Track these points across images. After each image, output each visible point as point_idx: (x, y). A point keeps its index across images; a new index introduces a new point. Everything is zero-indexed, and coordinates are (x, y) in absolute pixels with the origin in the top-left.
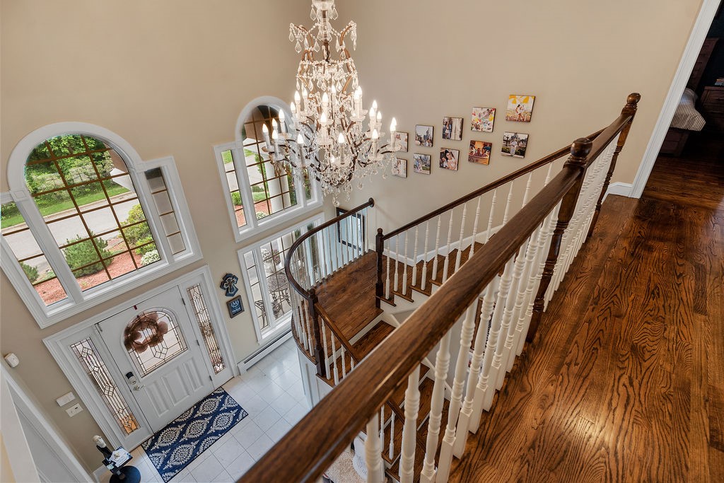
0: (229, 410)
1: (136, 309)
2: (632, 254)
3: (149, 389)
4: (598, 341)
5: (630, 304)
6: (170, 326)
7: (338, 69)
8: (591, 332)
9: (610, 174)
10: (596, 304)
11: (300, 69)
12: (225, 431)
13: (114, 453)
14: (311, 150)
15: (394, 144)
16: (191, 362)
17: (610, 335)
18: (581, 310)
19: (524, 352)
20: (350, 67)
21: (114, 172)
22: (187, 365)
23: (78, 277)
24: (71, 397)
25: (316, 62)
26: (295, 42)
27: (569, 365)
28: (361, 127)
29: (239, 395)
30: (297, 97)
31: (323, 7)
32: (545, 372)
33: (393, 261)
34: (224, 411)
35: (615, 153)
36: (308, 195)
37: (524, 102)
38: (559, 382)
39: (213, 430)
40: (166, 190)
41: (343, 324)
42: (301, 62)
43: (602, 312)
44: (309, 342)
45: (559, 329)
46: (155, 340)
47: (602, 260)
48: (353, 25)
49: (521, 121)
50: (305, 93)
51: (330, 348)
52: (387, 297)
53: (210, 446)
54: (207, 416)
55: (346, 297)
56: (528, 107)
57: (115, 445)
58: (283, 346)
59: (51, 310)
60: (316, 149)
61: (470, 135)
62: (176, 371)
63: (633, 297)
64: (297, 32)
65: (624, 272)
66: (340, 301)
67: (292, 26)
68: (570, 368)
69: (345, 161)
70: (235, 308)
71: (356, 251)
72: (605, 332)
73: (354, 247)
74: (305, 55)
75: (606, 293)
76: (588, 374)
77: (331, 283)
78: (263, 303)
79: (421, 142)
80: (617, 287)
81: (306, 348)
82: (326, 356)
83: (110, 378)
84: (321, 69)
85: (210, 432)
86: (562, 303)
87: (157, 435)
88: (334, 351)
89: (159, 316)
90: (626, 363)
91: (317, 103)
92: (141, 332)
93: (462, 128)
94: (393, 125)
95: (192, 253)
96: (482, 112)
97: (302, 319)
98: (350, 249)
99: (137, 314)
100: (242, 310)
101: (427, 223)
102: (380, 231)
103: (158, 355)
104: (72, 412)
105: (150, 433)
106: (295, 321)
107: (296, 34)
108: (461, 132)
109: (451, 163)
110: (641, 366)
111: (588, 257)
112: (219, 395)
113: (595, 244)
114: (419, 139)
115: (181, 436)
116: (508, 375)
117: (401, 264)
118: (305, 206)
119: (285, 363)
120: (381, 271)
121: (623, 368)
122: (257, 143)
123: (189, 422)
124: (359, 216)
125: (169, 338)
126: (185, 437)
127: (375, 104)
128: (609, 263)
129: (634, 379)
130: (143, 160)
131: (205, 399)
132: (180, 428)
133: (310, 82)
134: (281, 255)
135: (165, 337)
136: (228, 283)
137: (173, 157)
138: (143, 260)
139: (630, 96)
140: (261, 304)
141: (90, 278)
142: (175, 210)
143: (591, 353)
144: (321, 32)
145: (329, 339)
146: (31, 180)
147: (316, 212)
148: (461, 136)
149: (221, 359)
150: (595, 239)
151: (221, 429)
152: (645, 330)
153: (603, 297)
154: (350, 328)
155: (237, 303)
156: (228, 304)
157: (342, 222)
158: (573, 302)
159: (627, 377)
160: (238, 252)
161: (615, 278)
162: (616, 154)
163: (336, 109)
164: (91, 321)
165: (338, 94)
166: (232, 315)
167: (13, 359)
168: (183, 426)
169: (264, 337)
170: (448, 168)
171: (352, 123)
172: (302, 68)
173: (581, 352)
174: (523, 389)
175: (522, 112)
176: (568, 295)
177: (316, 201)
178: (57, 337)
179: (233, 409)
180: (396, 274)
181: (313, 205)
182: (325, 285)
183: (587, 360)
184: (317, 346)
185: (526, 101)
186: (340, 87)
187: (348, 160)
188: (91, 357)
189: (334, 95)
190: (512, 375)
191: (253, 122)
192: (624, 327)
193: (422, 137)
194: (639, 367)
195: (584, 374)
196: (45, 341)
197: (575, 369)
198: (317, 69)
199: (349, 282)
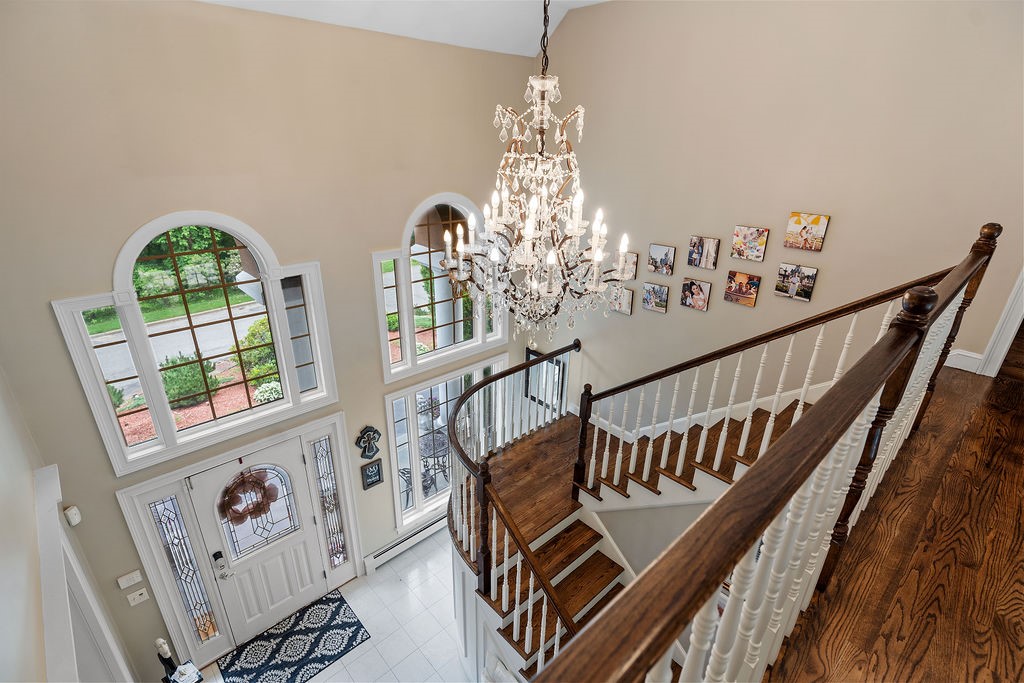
0: (343, 626)
1: (241, 462)
2: (988, 465)
3: (240, 580)
4: (936, 603)
5: (989, 547)
6: (282, 491)
7: (554, 165)
8: (923, 586)
9: (951, 338)
10: (931, 539)
11: (503, 162)
12: (334, 658)
13: (180, 668)
14: (505, 270)
15: (624, 269)
16: (302, 547)
17: (957, 595)
18: (905, 547)
19: (812, 606)
20: (572, 164)
21: (242, 276)
22: (295, 551)
23: (173, 409)
24: (137, 577)
25: (526, 155)
26: (501, 128)
27: (888, 637)
28: (578, 243)
29: (361, 605)
30: (495, 198)
31: (543, 86)
32: (847, 644)
33: (603, 433)
34: (338, 627)
35: (960, 308)
36: (490, 328)
37: (812, 223)
38: (872, 666)
39: (318, 653)
40: (304, 305)
41: (521, 518)
42: (506, 154)
43: (942, 554)
44: (471, 540)
45: (869, 574)
46: (259, 509)
47: (938, 469)
48: (581, 110)
49: (807, 249)
50: (505, 194)
51: (500, 553)
52: (590, 486)
53: (311, 677)
54: (312, 630)
55: (529, 478)
56: (819, 230)
57: (182, 658)
58: (431, 539)
59: (133, 453)
60: (513, 268)
61: (728, 263)
62: (279, 558)
63: (992, 535)
64: (504, 115)
65: (975, 492)
66: (521, 483)
67: (499, 108)
68: (890, 644)
69: (554, 289)
70: (371, 476)
71: (548, 411)
72: (947, 589)
73: (547, 406)
74: (512, 145)
75: (946, 524)
76: (922, 658)
77: (510, 455)
78: (409, 473)
79: (656, 267)
80: (965, 516)
81: (465, 548)
82: (494, 565)
83: (193, 557)
84: (531, 165)
85: (313, 656)
86: (873, 531)
87: (241, 649)
88: (506, 559)
89: (270, 476)
90: (987, 647)
91: (521, 208)
92: (242, 496)
93: (717, 252)
94: (624, 244)
95: (324, 394)
96: (749, 232)
97: (465, 505)
98: (541, 408)
99: (241, 470)
100: (380, 480)
101: (659, 383)
102: (588, 388)
103: (259, 531)
104: (134, 599)
105: (231, 645)
106: (454, 506)
107: (503, 118)
108: (716, 258)
109: (699, 299)
110: (1013, 656)
111: (915, 462)
112: (333, 601)
113: (925, 442)
114: (654, 263)
115: (272, 657)
116: (786, 642)
117: (615, 440)
118: (484, 342)
119: (430, 565)
120: (584, 445)
121: (982, 656)
122: (429, 252)
123: (287, 635)
124: (558, 363)
125: (277, 508)
126: (278, 660)
127: (600, 214)
128: (949, 476)
129: (1003, 678)
130: (281, 264)
131: (313, 604)
132: (274, 643)
133: (516, 179)
134: (443, 408)
135: (273, 505)
136: (367, 439)
137: (318, 263)
138: (256, 394)
139: (984, 227)
140: (406, 474)
141: (187, 411)
142: (311, 332)
143: (924, 622)
144: (537, 118)
145: (500, 539)
146: (136, 276)
147: (498, 351)
148: (715, 264)
149: (344, 547)
150: (924, 434)
151: (330, 653)
152: (1017, 595)
153: (942, 531)
154: (531, 525)
155: (374, 469)
156: (363, 469)
157: (532, 369)
158: (891, 532)
159: (989, 671)
160: (386, 397)
161: (961, 500)
162: (962, 309)
163: (547, 218)
164: (181, 474)
165: (550, 197)
166: (367, 486)
167: (75, 515)
168: (278, 641)
169: (405, 523)
170: (693, 307)
171: (566, 238)
172: (507, 162)
173: (907, 618)
174: (811, 670)
175: (809, 237)
176: (884, 520)
177: (499, 336)
178: (136, 490)
179: (350, 625)
180: (606, 453)
181: (493, 342)
182: (500, 458)
183: (919, 634)
184: (483, 548)
185: (816, 222)
186: (554, 188)
187: (557, 289)
188: (172, 523)
189: (545, 198)
190: (792, 643)
191: (428, 225)
192: (979, 585)
193: (659, 260)
194: (1009, 658)
195: (914, 657)
196: (119, 495)
197: (898, 646)
198: (526, 164)
199: (535, 457)
